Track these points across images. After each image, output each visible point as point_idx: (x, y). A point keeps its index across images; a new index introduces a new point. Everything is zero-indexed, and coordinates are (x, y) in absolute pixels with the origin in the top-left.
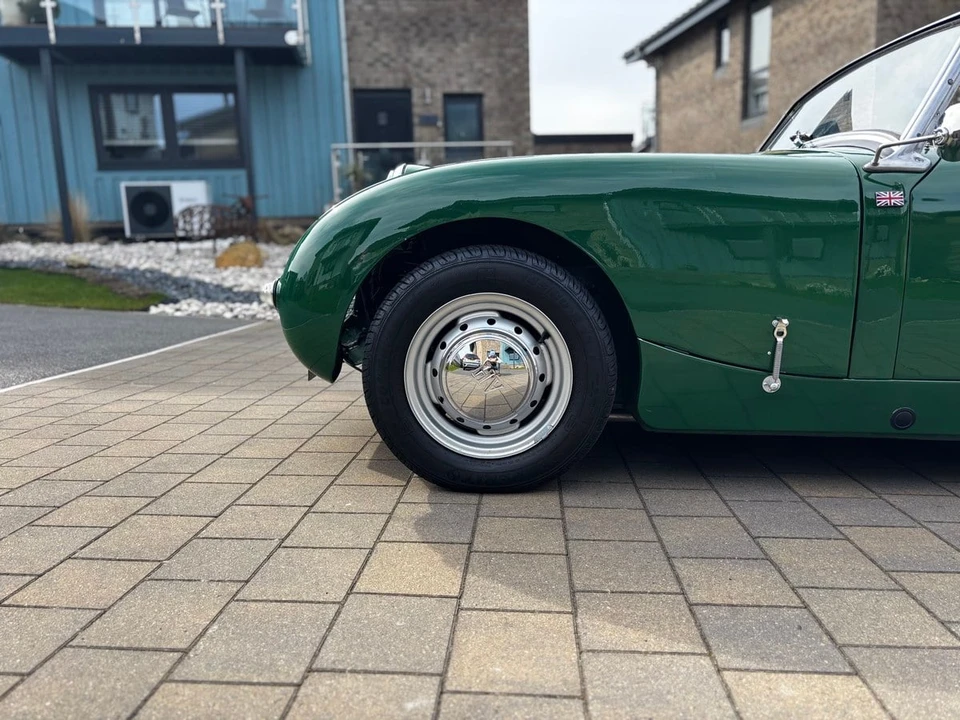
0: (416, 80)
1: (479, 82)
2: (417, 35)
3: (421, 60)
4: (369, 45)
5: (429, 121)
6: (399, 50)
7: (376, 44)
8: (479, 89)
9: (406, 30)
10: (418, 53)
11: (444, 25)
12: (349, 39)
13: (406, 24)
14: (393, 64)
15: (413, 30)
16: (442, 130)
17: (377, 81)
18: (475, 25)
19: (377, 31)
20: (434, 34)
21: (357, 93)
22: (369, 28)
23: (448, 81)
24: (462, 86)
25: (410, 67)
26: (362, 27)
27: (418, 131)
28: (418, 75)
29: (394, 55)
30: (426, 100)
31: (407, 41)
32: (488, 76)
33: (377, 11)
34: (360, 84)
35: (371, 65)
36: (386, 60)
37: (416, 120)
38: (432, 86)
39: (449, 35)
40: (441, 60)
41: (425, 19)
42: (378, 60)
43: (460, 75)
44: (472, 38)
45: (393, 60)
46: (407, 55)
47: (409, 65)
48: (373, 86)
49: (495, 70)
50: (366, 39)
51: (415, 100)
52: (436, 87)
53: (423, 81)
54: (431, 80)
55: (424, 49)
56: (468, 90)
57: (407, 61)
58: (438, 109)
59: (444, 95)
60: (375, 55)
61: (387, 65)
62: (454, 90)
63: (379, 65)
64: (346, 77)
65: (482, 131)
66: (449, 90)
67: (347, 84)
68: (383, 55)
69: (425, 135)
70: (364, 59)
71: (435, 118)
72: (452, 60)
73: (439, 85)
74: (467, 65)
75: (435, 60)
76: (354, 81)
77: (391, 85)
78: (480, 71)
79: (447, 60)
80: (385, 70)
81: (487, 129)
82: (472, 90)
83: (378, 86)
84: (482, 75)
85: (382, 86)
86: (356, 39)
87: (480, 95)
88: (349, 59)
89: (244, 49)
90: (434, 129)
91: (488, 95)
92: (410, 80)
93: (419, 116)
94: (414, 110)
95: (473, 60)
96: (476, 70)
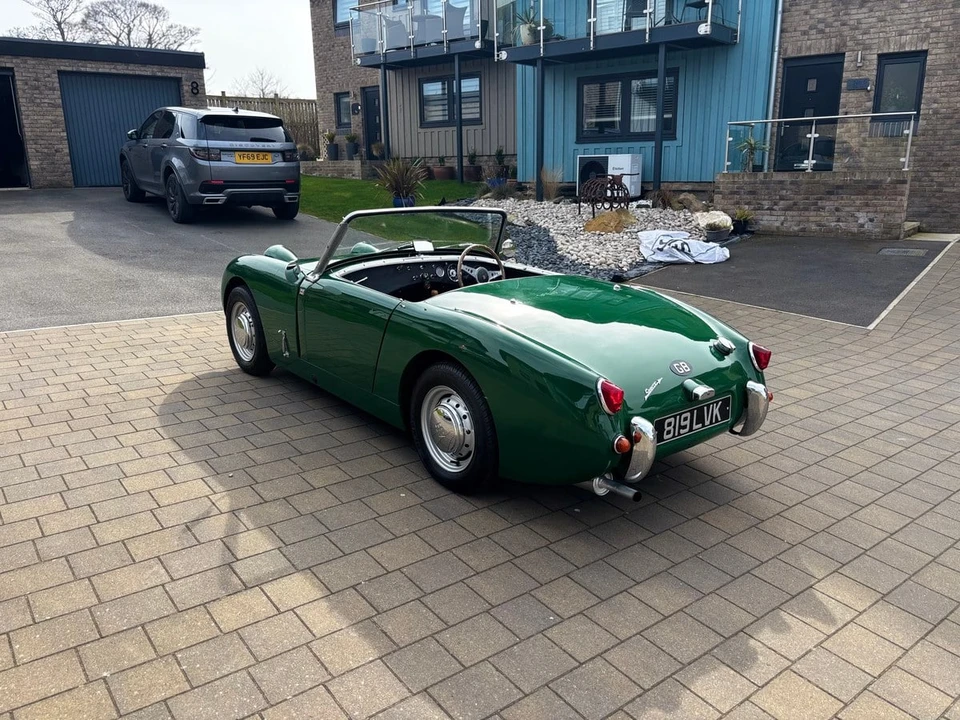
0: (849, 43)
1: (923, 40)
3: (859, 22)
4: (806, 13)
5: (858, 85)
6: (837, 15)
7: (813, 11)
8: (925, 48)
10: (857, 14)
12: (783, 11)
14: (827, 30)
16: (872, 93)
17: (809, 48)
21: (786, 62)
23: (887, 40)
24: (904, 45)
25: (846, 30)
27: (844, 97)
28: (853, 38)
29: (830, 20)
30: (859, 65)
31: (846, 4)
32: (936, 30)
34: (791, 53)
35: (805, 33)
36: (821, 26)
37: (844, 85)
38: (867, 48)
40: (882, 20)
43: (901, 34)
45: (827, 26)
46: (845, 18)
47: (845, 28)
48: (803, 54)
49: (946, 23)
50: (804, 8)
51: (845, 65)
52: (870, 49)
53: (857, 44)
54: (867, 42)
55: (864, 10)
56: (907, 49)
57: (844, 25)
58: (870, 72)
59: (880, 56)
60: (812, 22)
61: (821, 31)
62: (891, 51)
63: (814, 31)
64: (777, 49)
65: (922, 93)
66: (885, 51)
67: (776, 54)
68: (820, 21)
69: (852, 100)
70: (798, 29)
71: (866, 81)
72: (896, 17)
73: (874, 47)
74: (913, 21)
75: (874, 20)
76: (786, 50)
77: (822, 52)
78: (926, 27)
79: (888, 18)
80: (819, 36)
81: (925, 90)
82: (913, 49)
83: (807, 54)
84: (929, 30)
85: (813, 53)
86: (794, 8)
87: (925, 52)
88: (782, 31)
89: (666, 43)
90: (863, 93)
91: (934, 52)
92: (845, 45)
93: (849, 81)
94: (844, 75)
95: (922, 14)
96: (923, 25)
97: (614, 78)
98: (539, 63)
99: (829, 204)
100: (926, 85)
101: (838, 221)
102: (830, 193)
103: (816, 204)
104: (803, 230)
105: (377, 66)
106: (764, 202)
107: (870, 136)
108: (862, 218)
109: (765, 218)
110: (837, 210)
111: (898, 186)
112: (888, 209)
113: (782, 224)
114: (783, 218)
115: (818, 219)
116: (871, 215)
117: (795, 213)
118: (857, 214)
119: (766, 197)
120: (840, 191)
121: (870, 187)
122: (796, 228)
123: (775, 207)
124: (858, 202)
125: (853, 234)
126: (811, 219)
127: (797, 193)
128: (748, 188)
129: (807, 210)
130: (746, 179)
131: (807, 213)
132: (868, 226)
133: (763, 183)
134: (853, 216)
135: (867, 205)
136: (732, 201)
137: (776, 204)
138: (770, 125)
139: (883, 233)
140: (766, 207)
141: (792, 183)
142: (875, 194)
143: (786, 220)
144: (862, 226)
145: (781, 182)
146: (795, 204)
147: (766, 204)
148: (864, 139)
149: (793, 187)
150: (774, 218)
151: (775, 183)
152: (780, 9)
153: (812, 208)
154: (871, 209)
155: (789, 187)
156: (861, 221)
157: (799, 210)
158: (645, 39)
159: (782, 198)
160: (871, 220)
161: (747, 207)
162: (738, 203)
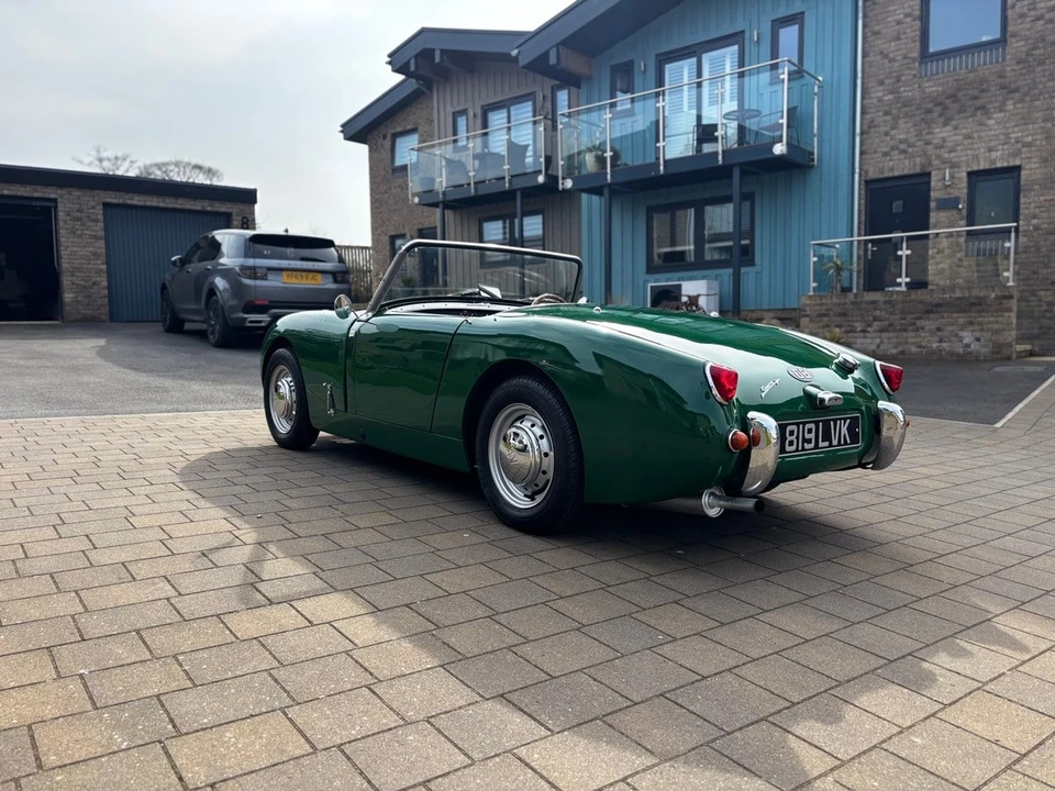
0: (935, 162)
1: (1016, 154)
2: (941, 115)
3: (944, 140)
4: (886, 134)
5: (948, 204)
6: (919, 134)
7: (893, 132)
8: (1017, 163)
9: (929, 111)
10: (941, 133)
11: (976, 98)
12: (862, 133)
13: (930, 105)
14: (910, 150)
15: (938, 109)
16: (965, 212)
17: (892, 169)
18: (1016, 90)
19: (896, 119)
20: (962, 110)
21: (869, 184)
22: (888, 118)
23: (976, 157)
24: (994, 162)
25: (930, 149)
26: (880, 118)
27: (933, 217)
28: (938, 157)
29: (912, 140)
30: (948, 182)
31: (929, 123)
32: (1029, 145)
33: (897, 100)
34: (872, 175)
35: (885, 154)
36: (903, 146)
37: (933, 205)
38: (954, 166)
39: (983, 108)
40: (968, 137)
41: (953, 97)
42: (892, 149)
43: (990, 150)
44: (1010, 106)
45: (909, 146)
46: (928, 137)
47: (930, 147)
48: (886, 175)
49: (1039, 137)
50: (884, 129)
51: (933, 184)
52: (959, 167)
53: (944, 163)
54: (955, 160)
55: (948, 128)
56: (999, 165)
57: (927, 143)
58: (961, 190)
59: (970, 174)
60: (892, 143)
61: (904, 152)
62: (982, 167)
63: (896, 152)
64: (857, 170)
65: (1018, 209)
66: (975, 168)
67: (857, 176)
68: (901, 142)
69: (943, 219)
70: (879, 150)
71: (956, 200)
72: (983, 134)
73: (963, 164)
74: (1002, 137)
75: (960, 137)
76: (867, 172)
77: (906, 172)
78: (1017, 142)
79: (975, 135)
80: (902, 157)
81: (1022, 206)
82: (1005, 165)
83: (891, 175)
84: (1020, 145)
85: (896, 174)
86: (872, 130)
87: (1018, 168)
88: (862, 153)
89: (741, 165)
90: (954, 212)
91: (1028, 166)
92: (930, 164)
93: (937, 200)
94: (932, 194)
95: (1010, 130)
96: (1013, 141)
97: (685, 205)
98: (606, 192)
99: (929, 324)
100: (1022, 200)
101: (941, 341)
102: (928, 312)
103: (914, 324)
104: (902, 352)
105: (435, 205)
106: (857, 324)
107: (966, 256)
108: (967, 337)
109: (859, 340)
110: (939, 329)
111: (1004, 301)
112: (995, 326)
113: (878, 347)
114: (878, 340)
115: (918, 340)
116: (978, 334)
117: (891, 335)
118: (961, 334)
119: (859, 319)
120: (940, 309)
121: (972, 304)
122: (894, 351)
123: (869, 329)
124: (961, 321)
125: (958, 355)
126: (910, 340)
127: (892, 313)
128: (837, 309)
129: (905, 330)
130: (835, 300)
131: (904, 334)
132: (974, 347)
133: (853, 303)
134: (956, 335)
135: (971, 323)
136: (821, 324)
137: (869, 326)
138: (856, 243)
139: (993, 353)
140: (859, 329)
141: (885, 302)
142: (979, 312)
143: (882, 342)
144: (968, 346)
145: (873, 302)
146: (890, 325)
147: (859, 326)
148: (960, 260)
149: (886, 306)
150: (869, 341)
151: (867, 303)
152: (858, 130)
153: (911, 328)
154: (976, 327)
155: (883, 306)
156: (966, 341)
157: (895, 331)
158: (718, 161)
159: (876, 319)
160: (978, 340)
161: (837, 330)
162: (827, 326)
